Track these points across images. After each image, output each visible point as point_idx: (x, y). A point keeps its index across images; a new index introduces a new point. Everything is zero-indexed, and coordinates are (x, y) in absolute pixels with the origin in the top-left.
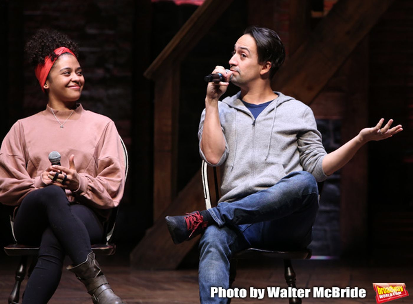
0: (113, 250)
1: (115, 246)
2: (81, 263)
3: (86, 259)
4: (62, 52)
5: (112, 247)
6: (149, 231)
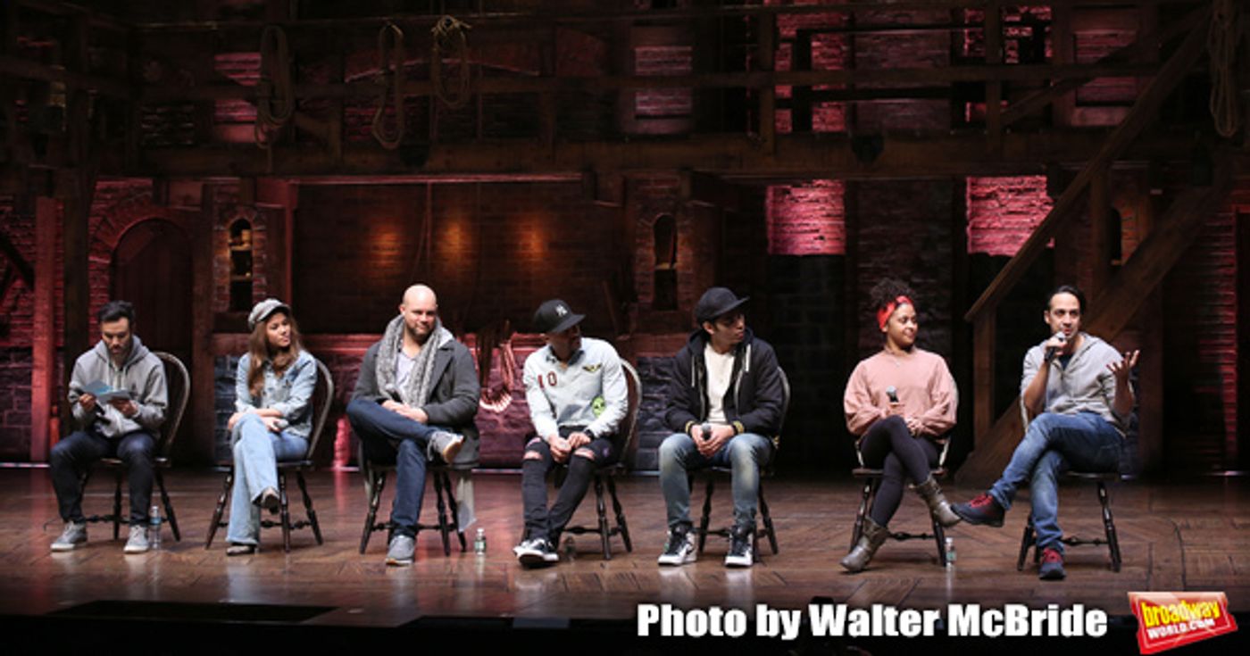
2: (923, 483)
3: (928, 479)
6: (970, 455)
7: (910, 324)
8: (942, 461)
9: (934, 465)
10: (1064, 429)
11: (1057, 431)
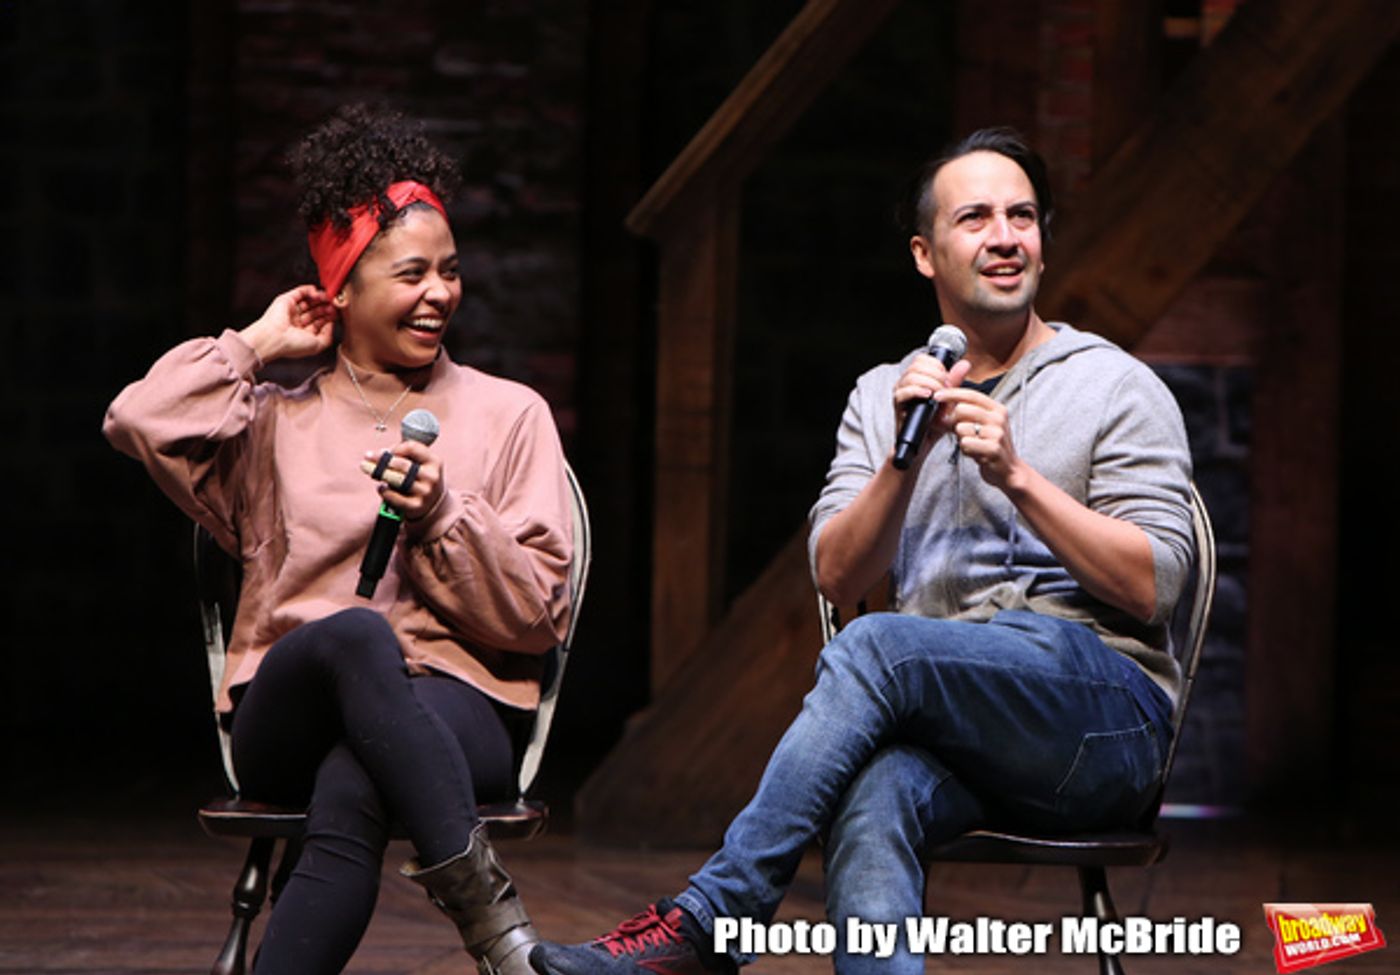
0: (539, 824)
1: (546, 811)
2: (449, 858)
3: (468, 844)
4: (408, 200)
5: (538, 815)
6: (636, 722)
7: (437, 288)
8: (525, 780)
9: (497, 790)
10: (940, 666)
11: (916, 680)
